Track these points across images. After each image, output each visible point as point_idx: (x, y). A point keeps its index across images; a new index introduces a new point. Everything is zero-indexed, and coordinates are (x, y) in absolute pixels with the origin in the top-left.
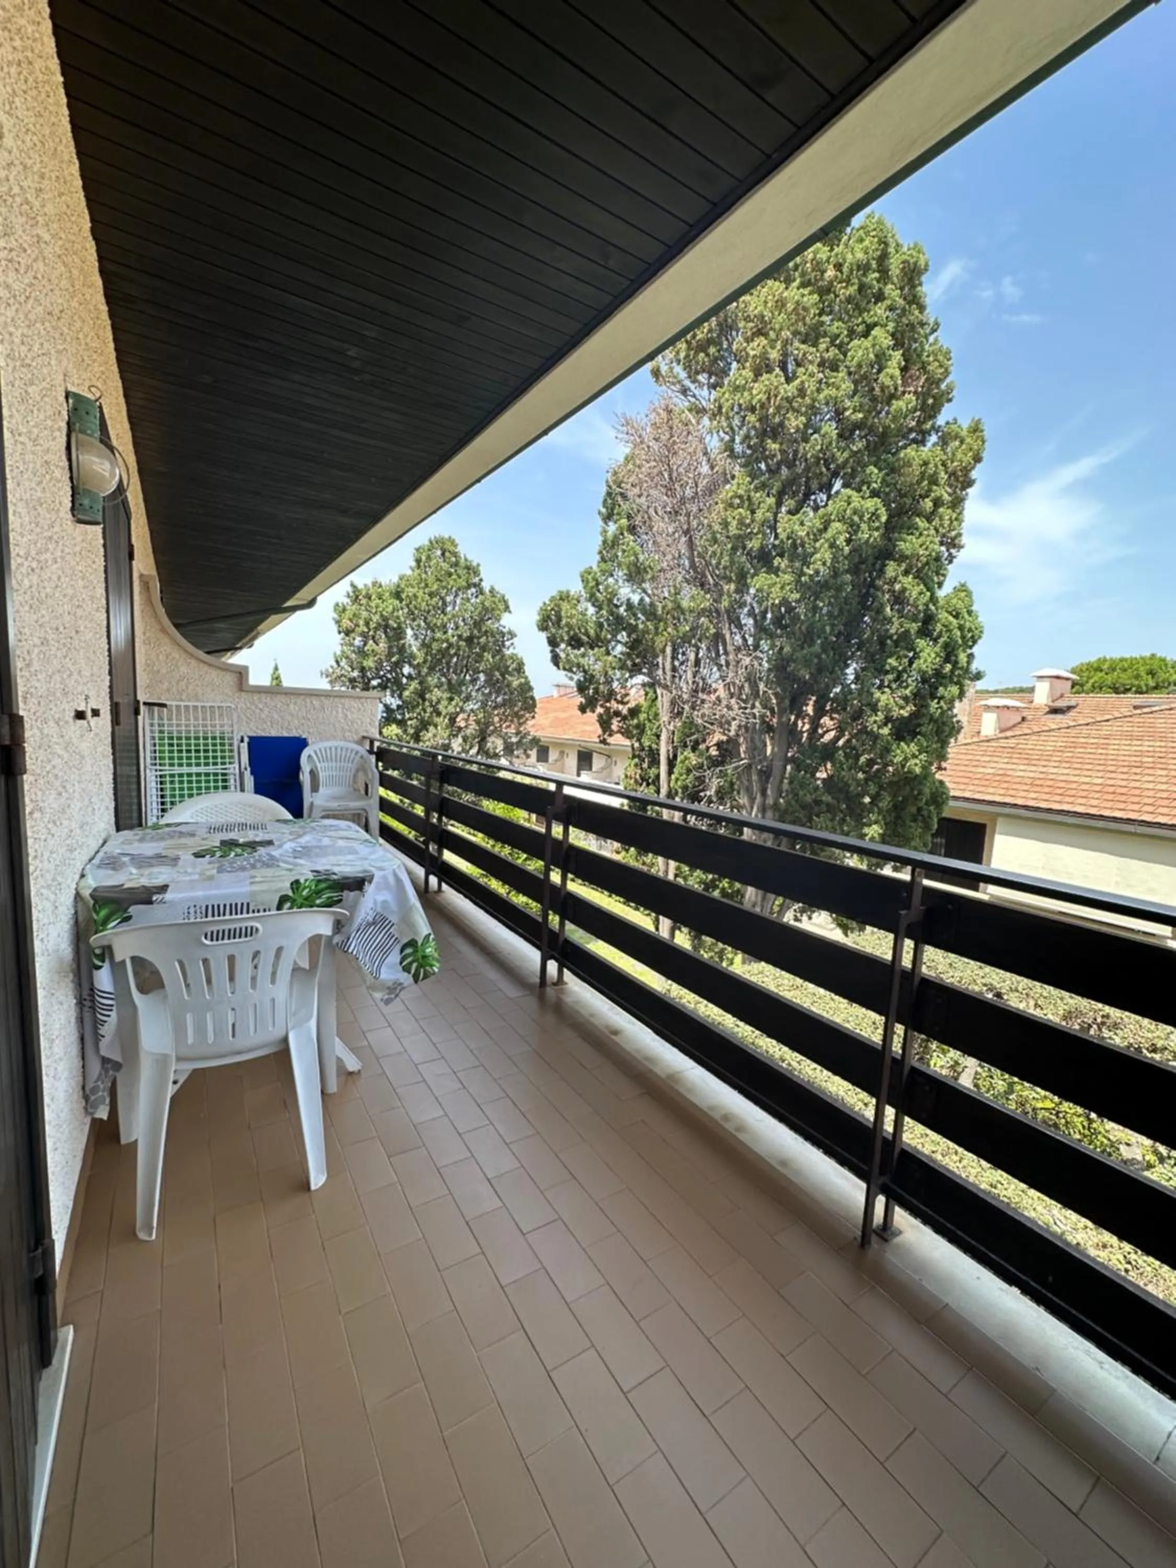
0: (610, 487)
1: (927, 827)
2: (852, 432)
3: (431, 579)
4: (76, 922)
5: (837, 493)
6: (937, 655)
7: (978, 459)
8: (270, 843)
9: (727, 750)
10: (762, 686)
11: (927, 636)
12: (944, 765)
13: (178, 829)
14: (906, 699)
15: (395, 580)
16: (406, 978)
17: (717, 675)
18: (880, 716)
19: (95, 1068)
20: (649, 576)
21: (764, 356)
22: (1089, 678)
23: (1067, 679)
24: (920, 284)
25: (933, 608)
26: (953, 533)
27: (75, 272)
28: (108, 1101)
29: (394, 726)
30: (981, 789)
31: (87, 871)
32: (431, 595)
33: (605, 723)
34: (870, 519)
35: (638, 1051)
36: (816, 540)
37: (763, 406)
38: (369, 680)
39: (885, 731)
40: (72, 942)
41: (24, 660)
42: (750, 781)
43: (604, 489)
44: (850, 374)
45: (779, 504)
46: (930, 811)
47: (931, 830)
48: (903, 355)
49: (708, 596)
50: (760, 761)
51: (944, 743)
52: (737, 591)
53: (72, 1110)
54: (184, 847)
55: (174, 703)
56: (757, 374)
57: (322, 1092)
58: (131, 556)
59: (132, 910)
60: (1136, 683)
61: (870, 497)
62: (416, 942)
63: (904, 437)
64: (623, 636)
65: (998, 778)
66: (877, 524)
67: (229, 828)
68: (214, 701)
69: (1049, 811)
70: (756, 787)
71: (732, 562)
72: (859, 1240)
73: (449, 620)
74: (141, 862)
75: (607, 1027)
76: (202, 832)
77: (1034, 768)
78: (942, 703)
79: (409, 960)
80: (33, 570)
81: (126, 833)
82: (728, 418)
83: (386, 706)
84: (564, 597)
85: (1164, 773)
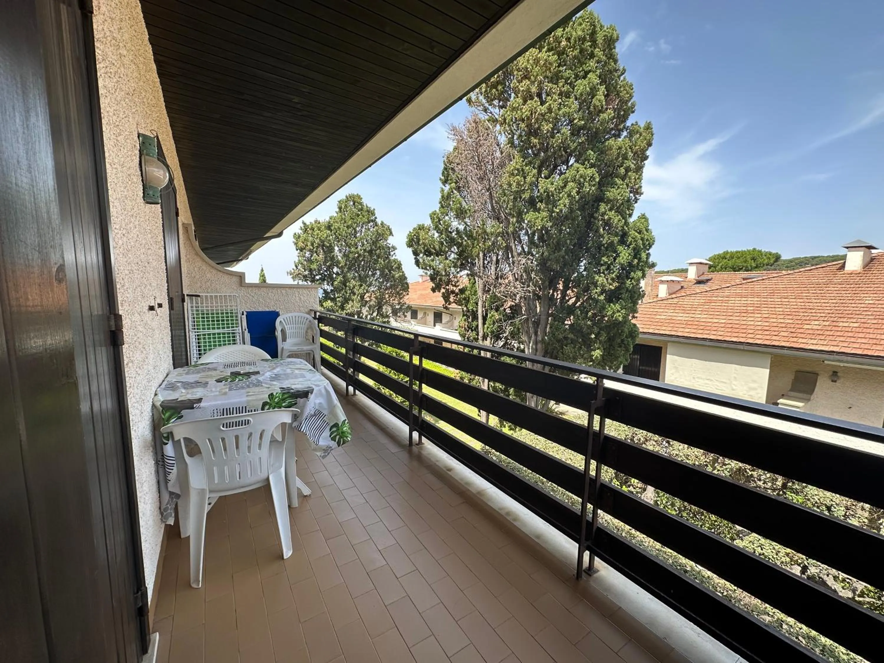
0: (446, 165)
1: (627, 350)
2: (579, 132)
3: (347, 219)
4: (153, 420)
5: (572, 165)
6: (630, 254)
7: (649, 144)
8: (258, 373)
9: (515, 310)
10: (533, 275)
11: (624, 244)
12: (636, 315)
13: (207, 366)
14: (613, 279)
15: (328, 219)
16: (333, 444)
17: (508, 269)
18: (599, 290)
19: (166, 497)
20: (468, 215)
21: (528, 90)
22: (719, 263)
23: (706, 264)
24: (615, 48)
25: (626, 228)
26: (637, 186)
27: (141, 66)
28: (173, 515)
29: (329, 301)
30: (658, 328)
31: (158, 392)
32: (348, 227)
33: (446, 297)
34: (590, 180)
35: (462, 479)
36: (560, 193)
37: (528, 118)
38: (315, 276)
39: (602, 298)
40: (151, 431)
41: (121, 283)
42: (528, 327)
43: (443, 166)
44: (576, 99)
45: (540, 172)
46: (628, 341)
47: (629, 351)
48: (605, 88)
49: (501, 225)
50: (534, 316)
51: (635, 303)
52: (517, 222)
53: (154, 520)
54: (211, 377)
55: (204, 294)
56: (525, 102)
57: (289, 507)
58: (177, 214)
59: (183, 412)
60: (745, 265)
61: (590, 168)
62: (338, 425)
63: (608, 133)
64: (455, 249)
65: (668, 321)
66: (594, 183)
67: (236, 365)
68: (226, 292)
69: (697, 338)
70: (532, 331)
71: (514, 206)
72: (576, 576)
73: (359, 241)
74: (187, 385)
75: (446, 467)
76: (221, 368)
77: (687, 315)
78: (633, 281)
79: (335, 434)
80: (124, 235)
81: (179, 370)
82: (509, 125)
83: (324, 290)
84: (421, 228)
85: (759, 315)
